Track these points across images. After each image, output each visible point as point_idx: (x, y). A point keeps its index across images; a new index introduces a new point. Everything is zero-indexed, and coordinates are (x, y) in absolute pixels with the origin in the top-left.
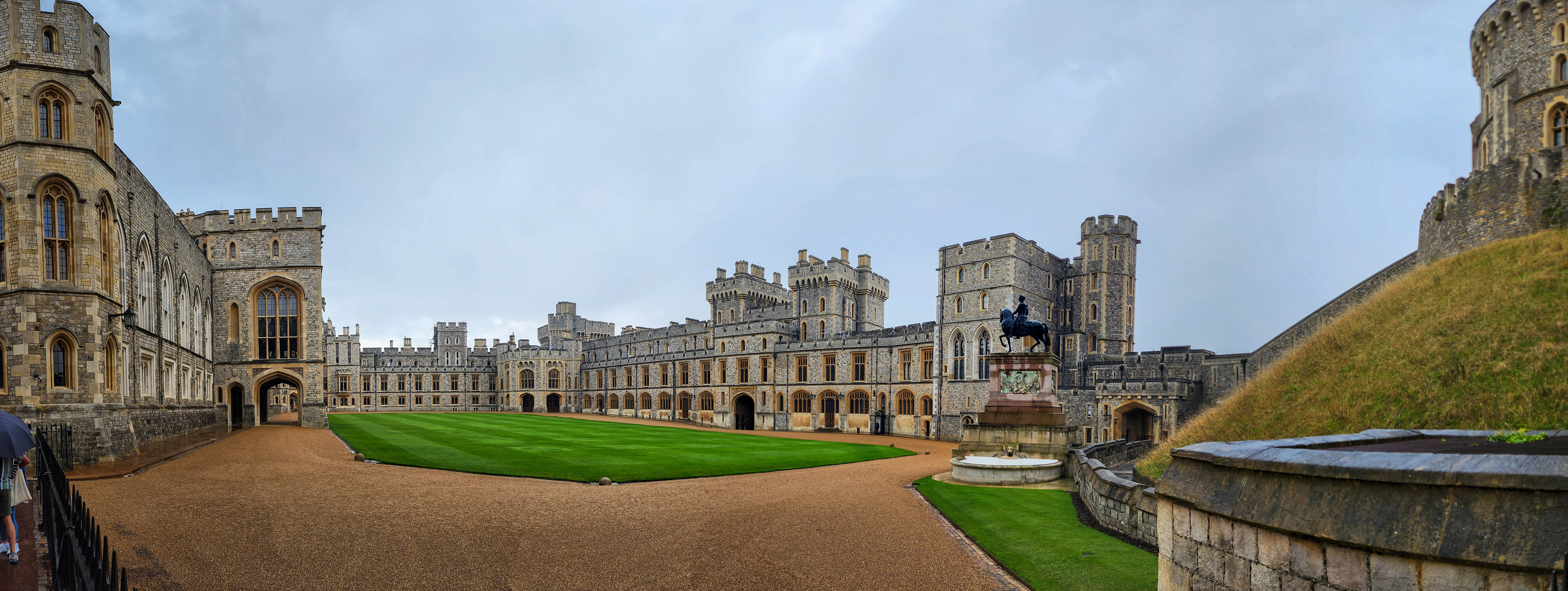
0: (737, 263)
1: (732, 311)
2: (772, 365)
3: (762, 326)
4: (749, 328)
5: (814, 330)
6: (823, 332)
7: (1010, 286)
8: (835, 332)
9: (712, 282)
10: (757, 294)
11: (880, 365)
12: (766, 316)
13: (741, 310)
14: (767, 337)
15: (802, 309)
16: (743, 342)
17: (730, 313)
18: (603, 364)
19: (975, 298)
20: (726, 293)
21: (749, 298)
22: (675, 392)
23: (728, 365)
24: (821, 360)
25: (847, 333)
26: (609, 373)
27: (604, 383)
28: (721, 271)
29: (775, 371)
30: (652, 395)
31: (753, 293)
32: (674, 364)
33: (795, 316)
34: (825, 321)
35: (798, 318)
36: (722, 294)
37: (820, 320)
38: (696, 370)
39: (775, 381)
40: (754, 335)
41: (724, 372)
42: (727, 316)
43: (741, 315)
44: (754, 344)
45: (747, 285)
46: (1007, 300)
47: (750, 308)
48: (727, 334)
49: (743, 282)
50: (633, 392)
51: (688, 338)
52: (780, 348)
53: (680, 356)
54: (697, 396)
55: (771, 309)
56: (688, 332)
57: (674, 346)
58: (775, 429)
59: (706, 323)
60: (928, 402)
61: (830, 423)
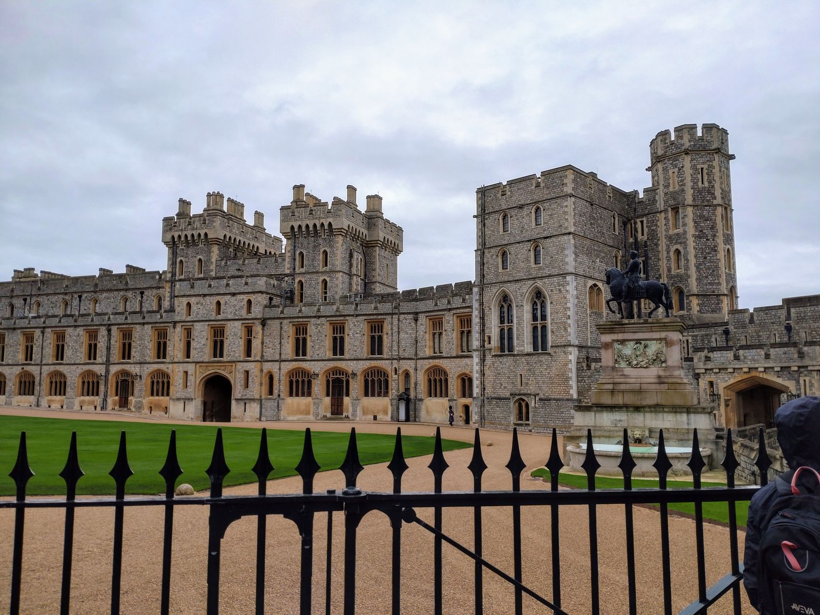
0: (209, 195)
1: (200, 260)
2: (260, 336)
3: (246, 284)
4: (227, 285)
5: (313, 290)
6: (326, 293)
7: (570, 233)
8: (341, 294)
9: (172, 218)
10: (235, 239)
11: (402, 336)
12: (247, 271)
13: (214, 260)
14: (252, 298)
15: (298, 263)
16: (218, 303)
17: (197, 263)
19: (524, 251)
20: (193, 235)
21: (225, 244)
22: (108, 371)
23: (195, 333)
24: (328, 328)
25: (356, 295)
28: (184, 204)
29: (262, 342)
30: (68, 375)
31: (230, 238)
32: (109, 330)
33: (287, 272)
34: (328, 279)
35: (293, 275)
36: (186, 236)
37: (321, 279)
38: (144, 339)
39: (263, 356)
40: (233, 295)
41: (189, 344)
42: (192, 267)
43: (212, 267)
44: (233, 307)
45: (223, 227)
46: (566, 252)
47: (224, 257)
49: (218, 221)
51: (130, 294)
52: (270, 313)
54: (144, 377)
55: (255, 261)
56: (130, 286)
57: (107, 304)
58: (260, 420)
59: (160, 275)
60: (466, 382)
61: (337, 410)
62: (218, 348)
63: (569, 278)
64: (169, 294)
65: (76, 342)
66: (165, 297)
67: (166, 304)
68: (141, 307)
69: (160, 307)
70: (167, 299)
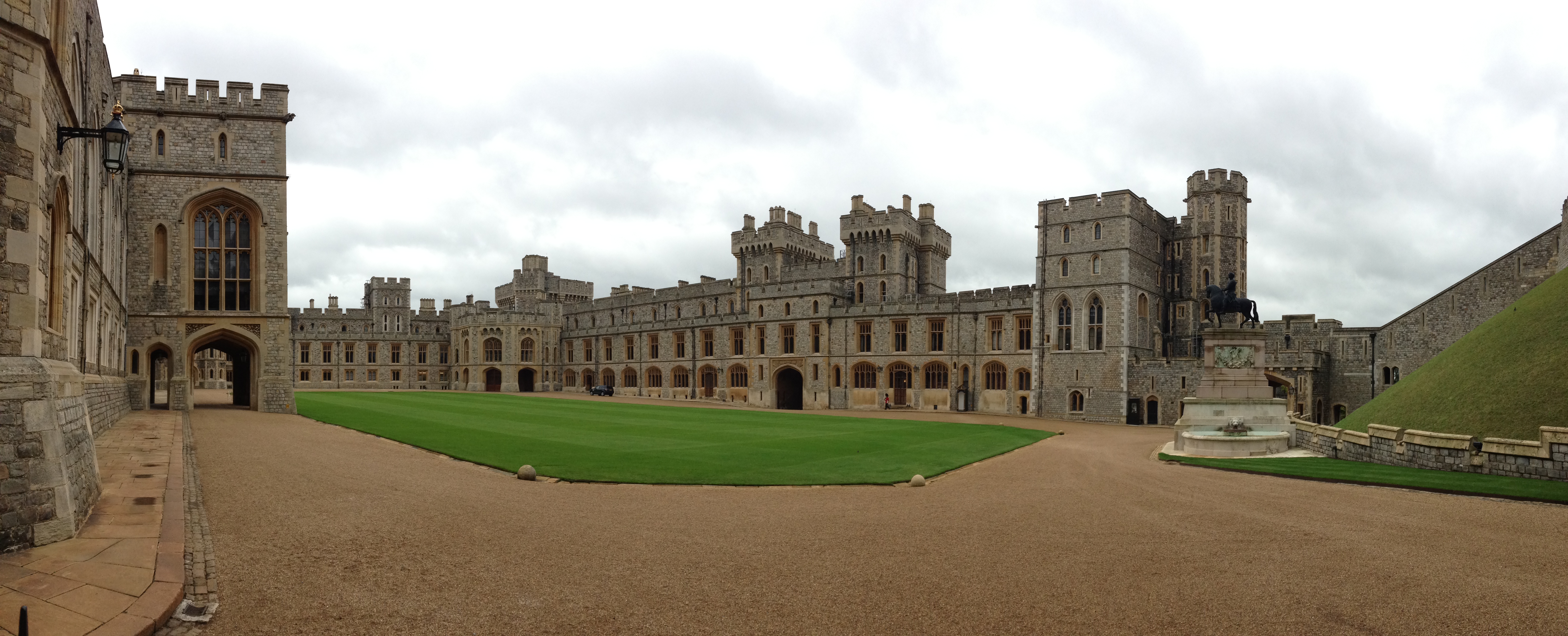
0: (769, 210)
1: (766, 268)
2: (826, 333)
3: (813, 287)
4: (796, 288)
5: (872, 291)
6: (884, 294)
7: (1127, 249)
8: (899, 295)
10: (795, 247)
11: (962, 333)
13: (778, 267)
14: (818, 299)
15: (857, 267)
16: (788, 305)
17: (763, 270)
18: (594, 332)
19: (1083, 261)
20: (759, 246)
21: (787, 252)
22: (694, 366)
23: (768, 332)
24: (889, 327)
26: (602, 344)
27: (593, 355)
28: (749, 218)
29: (829, 340)
30: (663, 370)
31: (791, 246)
32: (693, 332)
33: (847, 275)
34: (885, 281)
35: (852, 278)
36: (752, 247)
37: (879, 281)
38: (723, 338)
39: (829, 352)
40: (801, 297)
41: (762, 342)
42: (758, 275)
43: (778, 273)
44: (801, 308)
45: (783, 237)
46: (1122, 265)
47: (787, 264)
48: (767, 295)
49: (780, 232)
50: (636, 366)
51: (706, 301)
52: (835, 312)
53: (702, 322)
54: (725, 370)
56: (706, 294)
57: (689, 310)
58: (829, 408)
59: (731, 283)
60: (1024, 378)
61: (900, 400)
62: (789, 345)
63: (1124, 287)
64: (740, 299)
65: (667, 342)
66: (736, 301)
67: (738, 307)
68: (716, 311)
69: (732, 308)
70: (739, 303)
